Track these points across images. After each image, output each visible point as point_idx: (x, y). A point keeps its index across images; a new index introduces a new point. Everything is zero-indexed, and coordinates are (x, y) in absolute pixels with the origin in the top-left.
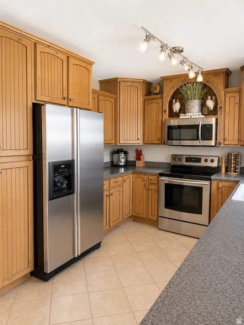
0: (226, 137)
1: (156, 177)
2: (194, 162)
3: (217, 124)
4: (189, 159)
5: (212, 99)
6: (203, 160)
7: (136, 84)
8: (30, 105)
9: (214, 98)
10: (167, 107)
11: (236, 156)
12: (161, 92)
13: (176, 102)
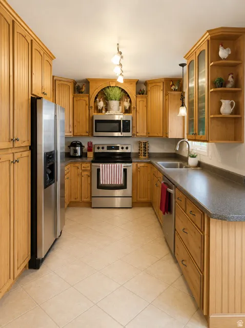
0: (138, 131)
1: (89, 165)
2: (113, 149)
3: (132, 120)
4: (110, 148)
5: (127, 101)
6: (120, 148)
7: (69, 84)
8: (30, 98)
9: (129, 100)
10: (92, 104)
11: (145, 144)
12: (88, 91)
13: (100, 101)
